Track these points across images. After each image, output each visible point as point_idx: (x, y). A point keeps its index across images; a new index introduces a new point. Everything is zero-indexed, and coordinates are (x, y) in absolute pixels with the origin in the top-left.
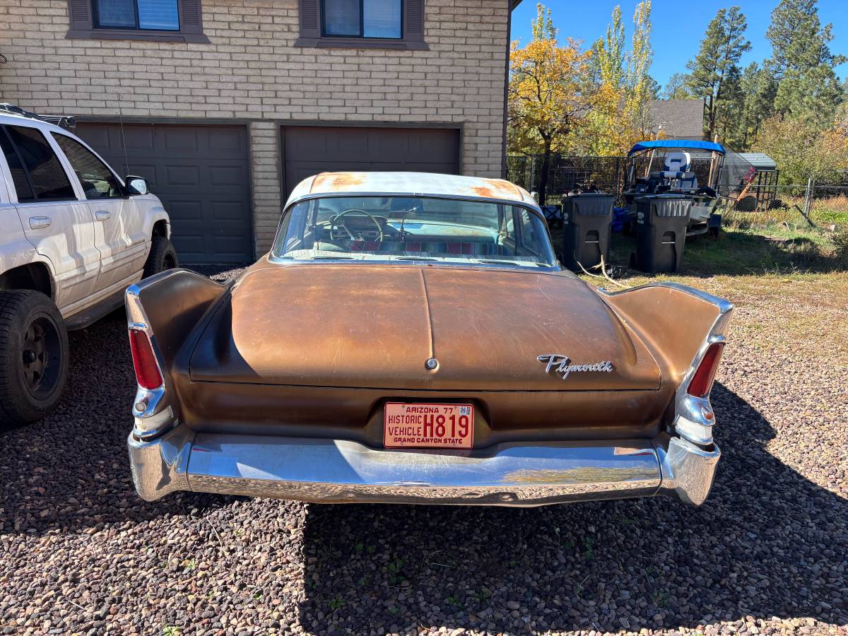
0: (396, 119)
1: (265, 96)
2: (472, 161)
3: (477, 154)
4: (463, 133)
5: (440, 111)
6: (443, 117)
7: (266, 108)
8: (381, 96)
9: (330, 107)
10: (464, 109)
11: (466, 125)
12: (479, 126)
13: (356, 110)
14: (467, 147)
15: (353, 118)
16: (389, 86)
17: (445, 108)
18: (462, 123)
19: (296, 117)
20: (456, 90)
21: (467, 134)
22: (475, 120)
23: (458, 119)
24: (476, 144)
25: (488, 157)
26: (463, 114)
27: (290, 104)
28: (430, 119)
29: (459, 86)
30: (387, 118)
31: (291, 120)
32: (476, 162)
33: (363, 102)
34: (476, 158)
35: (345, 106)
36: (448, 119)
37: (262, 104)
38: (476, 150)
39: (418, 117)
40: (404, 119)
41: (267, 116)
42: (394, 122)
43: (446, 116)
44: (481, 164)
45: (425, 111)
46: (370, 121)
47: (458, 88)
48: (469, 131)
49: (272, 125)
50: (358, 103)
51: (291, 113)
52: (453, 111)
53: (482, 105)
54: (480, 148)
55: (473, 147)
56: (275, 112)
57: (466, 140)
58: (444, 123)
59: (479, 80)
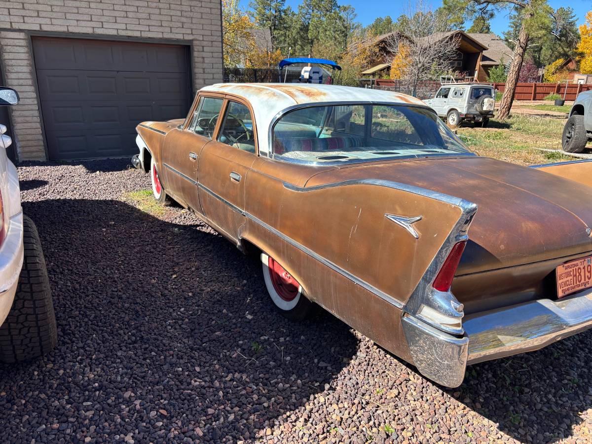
0: (138, 34)
1: (12, 7)
2: (201, 71)
3: (205, 65)
4: (193, 49)
5: (174, 30)
6: (176, 35)
7: (16, 19)
8: (123, 14)
9: (77, 20)
10: (192, 29)
11: (195, 42)
12: (205, 43)
13: (102, 25)
14: (196, 60)
15: (99, 31)
16: (129, 5)
17: (177, 28)
18: (192, 41)
19: (45, 28)
20: (184, 14)
21: (196, 50)
22: (201, 39)
23: (188, 38)
24: (203, 58)
25: (213, 68)
26: (192, 34)
27: (38, 16)
28: (166, 36)
29: (187, 10)
30: (130, 34)
31: (41, 31)
32: (204, 72)
33: (107, 18)
34: (204, 69)
35: (91, 20)
36: (180, 37)
37: (10, 15)
38: (204, 62)
39: (156, 34)
40: (145, 35)
41: (15, 26)
42: (137, 37)
43: (179, 35)
44: (209, 73)
45: (161, 29)
46: (116, 36)
47: (186, 11)
48: (197, 47)
49: (22, 35)
50: (103, 19)
51: (40, 25)
52: (184, 31)
53: (205, 27)
54: (206, 61)
55: (201, 60)
56: (24, 22)
57: (196, 54)
58: (178, 40)
59: (201, 7)
